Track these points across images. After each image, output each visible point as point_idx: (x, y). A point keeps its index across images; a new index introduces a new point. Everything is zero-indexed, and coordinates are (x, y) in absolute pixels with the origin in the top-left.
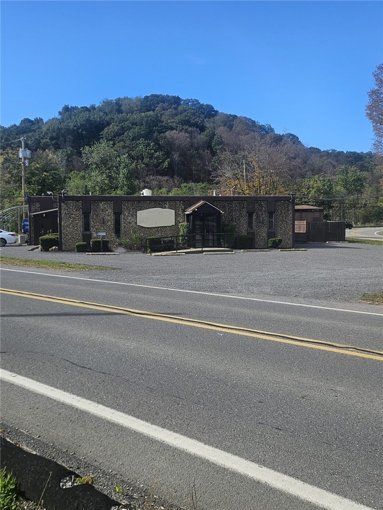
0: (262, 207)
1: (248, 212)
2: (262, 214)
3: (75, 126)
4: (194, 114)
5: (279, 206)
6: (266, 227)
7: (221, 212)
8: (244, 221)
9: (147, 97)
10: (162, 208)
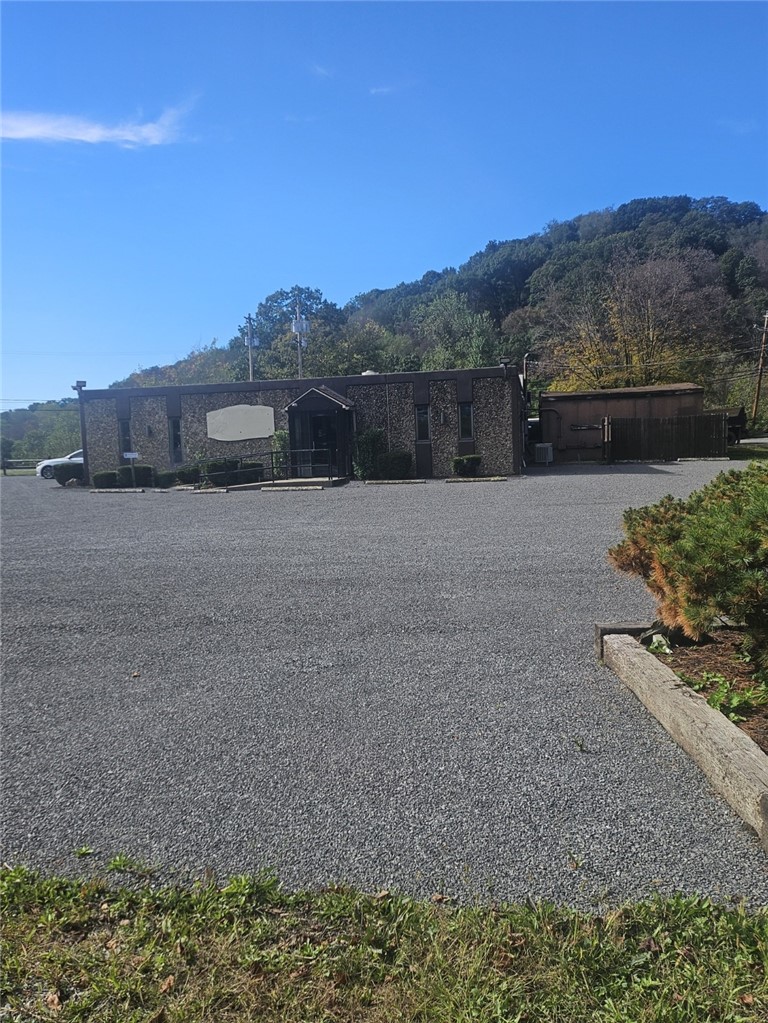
0: (445, 392)
1: (415, 406)
2: (445, 408)
3: (485, 274)
4: (711, 224)
5: (481, 388)
6: (455, 434)
7: (344, 407)
8: (409, 423)
9: (624, 206)
10: (251, 404)
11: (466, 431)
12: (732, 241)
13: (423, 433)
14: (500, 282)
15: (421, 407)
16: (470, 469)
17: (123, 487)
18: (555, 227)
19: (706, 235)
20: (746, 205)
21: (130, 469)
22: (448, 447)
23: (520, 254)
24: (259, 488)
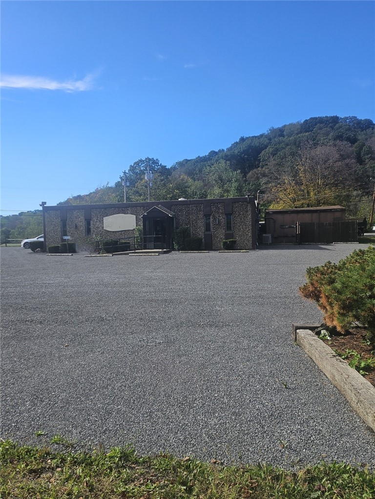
0: (219, 209)
1: (204, 215)
4: (349, 129)
5: (236, 207)
6: (224, 229)
7: (170, 215)
8: (201, 224)
9: (306, 120)
10: (125, 214)
11: (229, 227)
12: (359, 137)
13: (208, 228)
14: (246, 156)
15: (207, 216)
16: (231, 246)
17: (63, 253)
18: (273, 130)
19: (347, 135)
20: (366, 120)
21: (66, 244)
22: (220, 235)
23: (256, 143)
24: (128, 254)
